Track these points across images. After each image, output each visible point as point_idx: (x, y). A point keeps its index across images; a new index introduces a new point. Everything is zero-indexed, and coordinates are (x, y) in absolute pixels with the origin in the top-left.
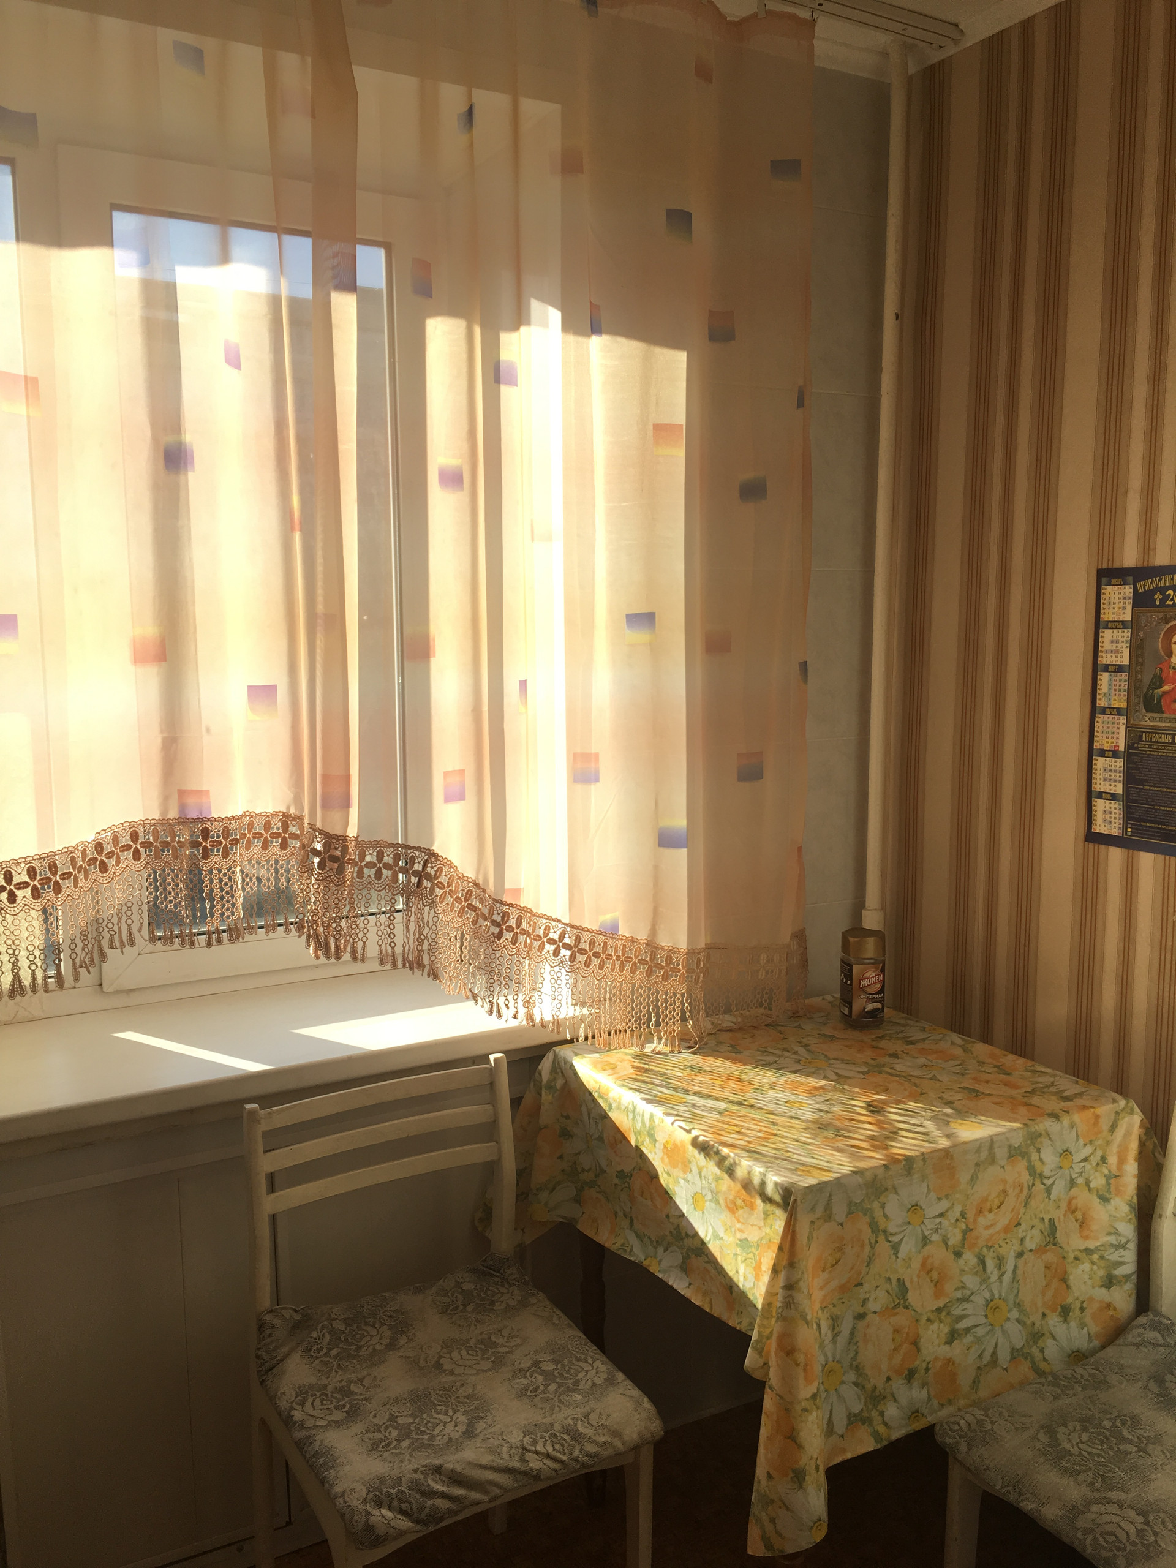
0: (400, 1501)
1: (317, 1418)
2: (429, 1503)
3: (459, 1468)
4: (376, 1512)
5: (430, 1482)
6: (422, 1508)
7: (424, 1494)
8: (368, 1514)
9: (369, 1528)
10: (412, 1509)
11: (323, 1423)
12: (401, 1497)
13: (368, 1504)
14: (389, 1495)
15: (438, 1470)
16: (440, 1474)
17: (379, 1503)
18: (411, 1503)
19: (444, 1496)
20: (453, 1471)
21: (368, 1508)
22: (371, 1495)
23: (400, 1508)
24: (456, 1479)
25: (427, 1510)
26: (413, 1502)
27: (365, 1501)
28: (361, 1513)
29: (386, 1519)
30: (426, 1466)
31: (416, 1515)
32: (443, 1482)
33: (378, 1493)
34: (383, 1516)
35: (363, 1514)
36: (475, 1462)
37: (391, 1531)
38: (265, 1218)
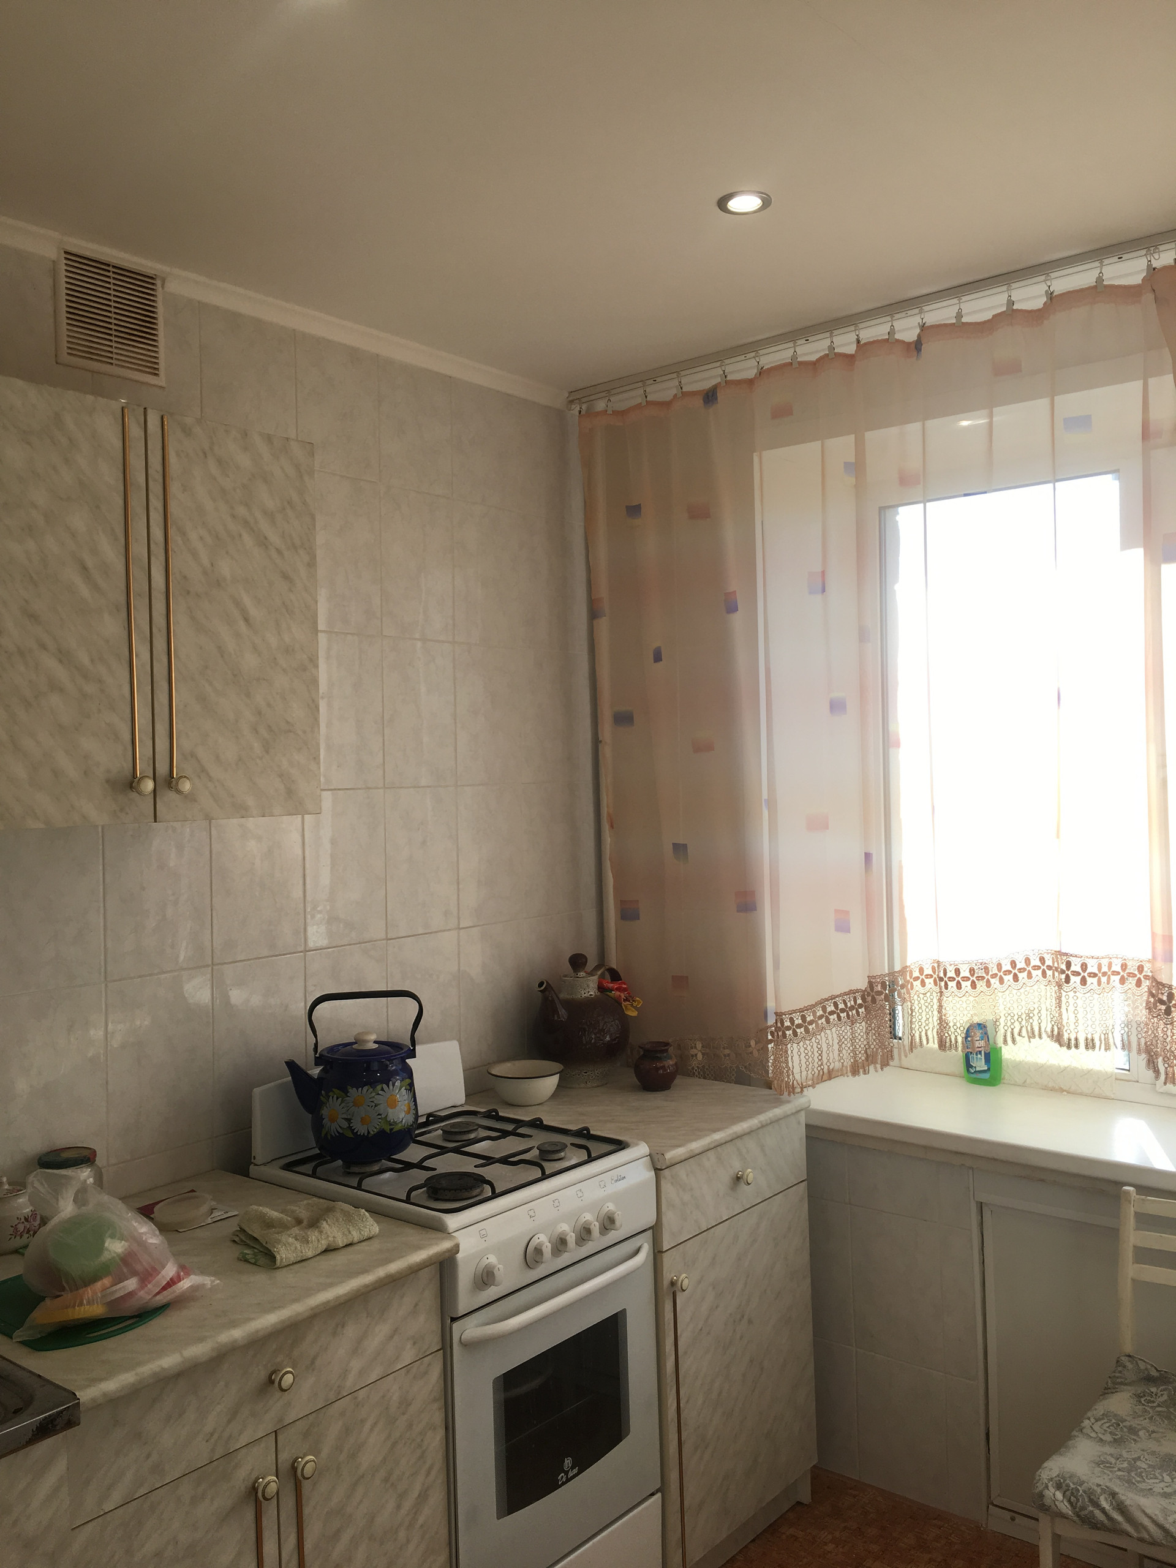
0: (1072, 1494)
1: (1094, 1431)
2: (1091, 1508)
3: (1128, 1502)
4: (1052, 1490)
5: (1102, 1498)
6: (1083, 1508)
7: (1091, 1500)
8: (1047, 1487)
9: (1041, 1496)
10: (1076, 1504)
11: (1093, 1435)
12: (1074, 1493)
13: (1051, 1483)
14: (1068, 1486)
15: (1114, 1495)
16: (1113, 1498)
17: (1059, 1486)
18: (1078, 1500)
19: (1103, 1511)
20: (1122, 1502)
21: (1050, 1485)
22: (1057, 1479)
23: (1070, 1498)
24: (1121, 1508)
25: (1086, 1512)
26: (1080, 1500)
27: (1051, 1479)
28: (1043, 1483)
29: (1054, 1497)
30: (1106, 1486)
31: (1077, 1510)
32: (1112, 1504)
33: (1062, 1480)
34: (1054, 1495)
35: (1044, 1485)
36: (1143, 1507)
37: (1053, 1506)
38: (1129, 1281)
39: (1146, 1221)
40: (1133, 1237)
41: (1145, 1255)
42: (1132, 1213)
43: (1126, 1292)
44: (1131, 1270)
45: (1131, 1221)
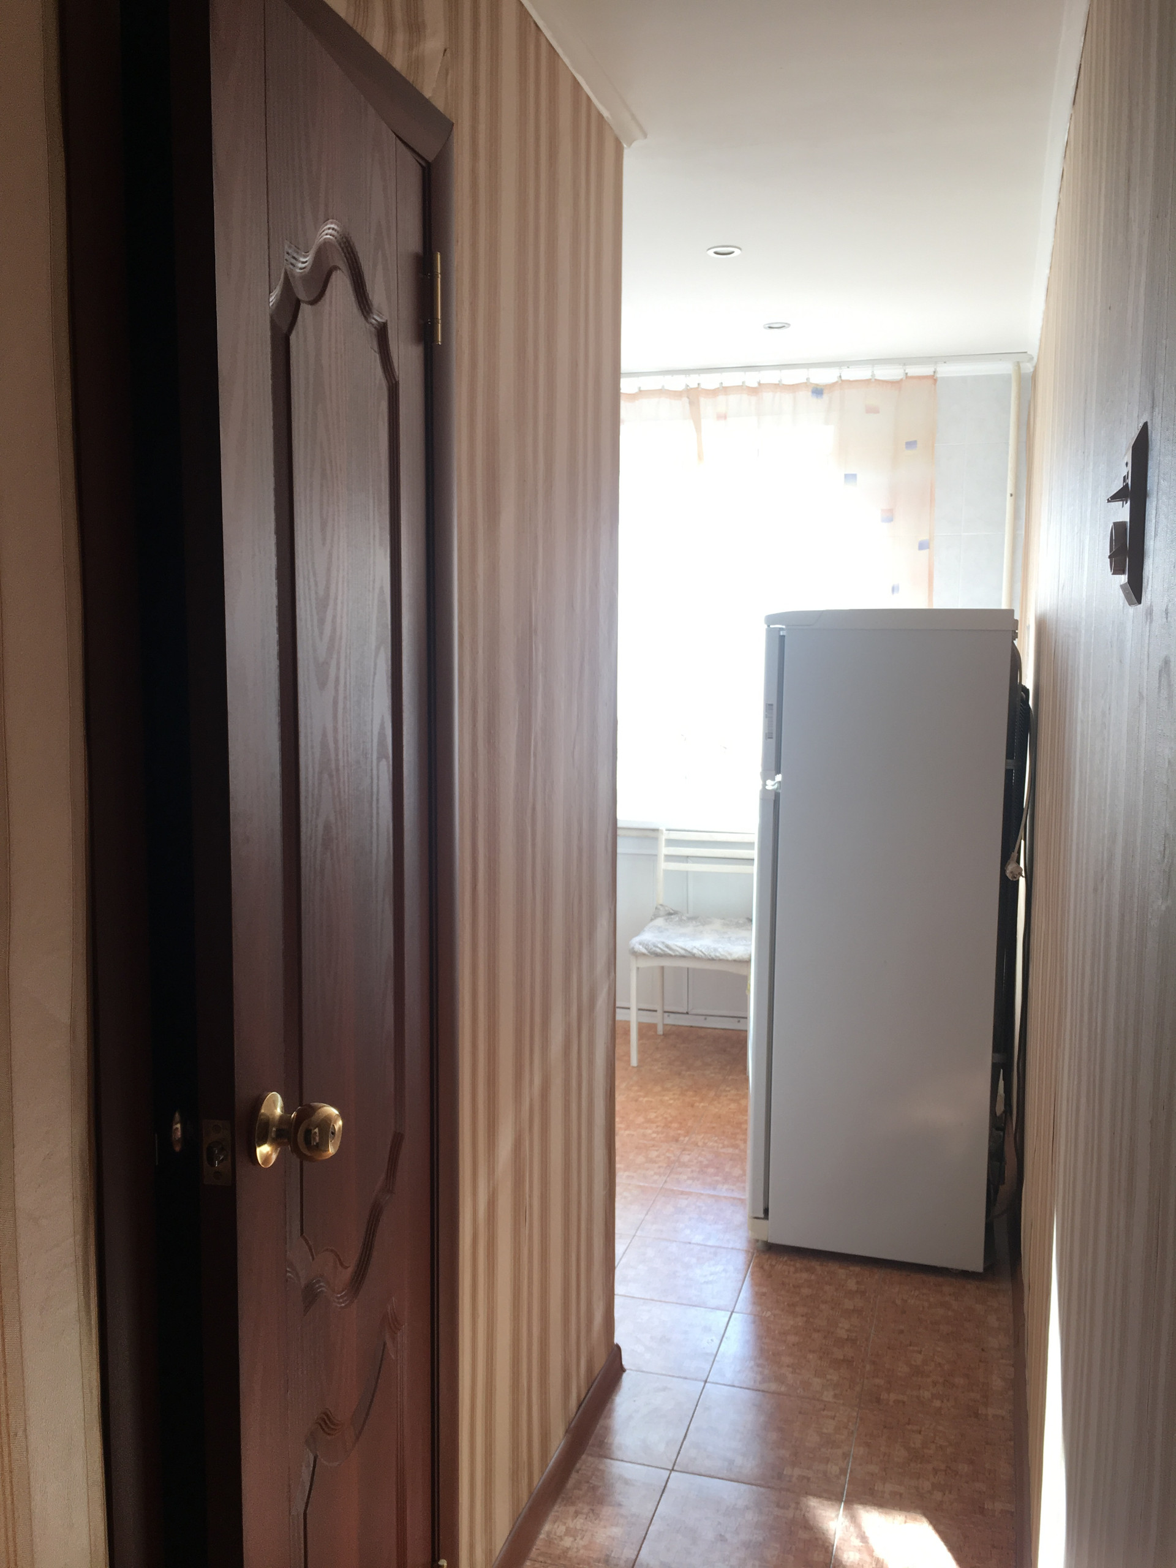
5: (659, 945)
6: (651, 949)
7: (653, 946)
12: (647, 946)
14: (644, 944)
16: (665, 945)
17: (640, 945)
18: (649, 948)
19: (660, 948)
21: (637, 945)
22: (640, 942)
27: (638, 943)
30: (660, 941)
31: (649, 951)
33: (642, 942)
34: (639, 948)
37: (638, 952)
38: (662, 871)
39: (671, 842)
40: (664, 850)
41: (669, 858)
42: (664, 839)
43: (661, 875)
44: (663, 865)
45: (663, 843)
